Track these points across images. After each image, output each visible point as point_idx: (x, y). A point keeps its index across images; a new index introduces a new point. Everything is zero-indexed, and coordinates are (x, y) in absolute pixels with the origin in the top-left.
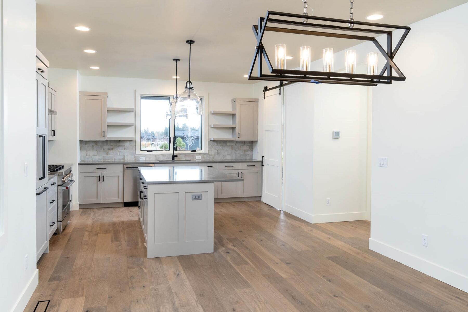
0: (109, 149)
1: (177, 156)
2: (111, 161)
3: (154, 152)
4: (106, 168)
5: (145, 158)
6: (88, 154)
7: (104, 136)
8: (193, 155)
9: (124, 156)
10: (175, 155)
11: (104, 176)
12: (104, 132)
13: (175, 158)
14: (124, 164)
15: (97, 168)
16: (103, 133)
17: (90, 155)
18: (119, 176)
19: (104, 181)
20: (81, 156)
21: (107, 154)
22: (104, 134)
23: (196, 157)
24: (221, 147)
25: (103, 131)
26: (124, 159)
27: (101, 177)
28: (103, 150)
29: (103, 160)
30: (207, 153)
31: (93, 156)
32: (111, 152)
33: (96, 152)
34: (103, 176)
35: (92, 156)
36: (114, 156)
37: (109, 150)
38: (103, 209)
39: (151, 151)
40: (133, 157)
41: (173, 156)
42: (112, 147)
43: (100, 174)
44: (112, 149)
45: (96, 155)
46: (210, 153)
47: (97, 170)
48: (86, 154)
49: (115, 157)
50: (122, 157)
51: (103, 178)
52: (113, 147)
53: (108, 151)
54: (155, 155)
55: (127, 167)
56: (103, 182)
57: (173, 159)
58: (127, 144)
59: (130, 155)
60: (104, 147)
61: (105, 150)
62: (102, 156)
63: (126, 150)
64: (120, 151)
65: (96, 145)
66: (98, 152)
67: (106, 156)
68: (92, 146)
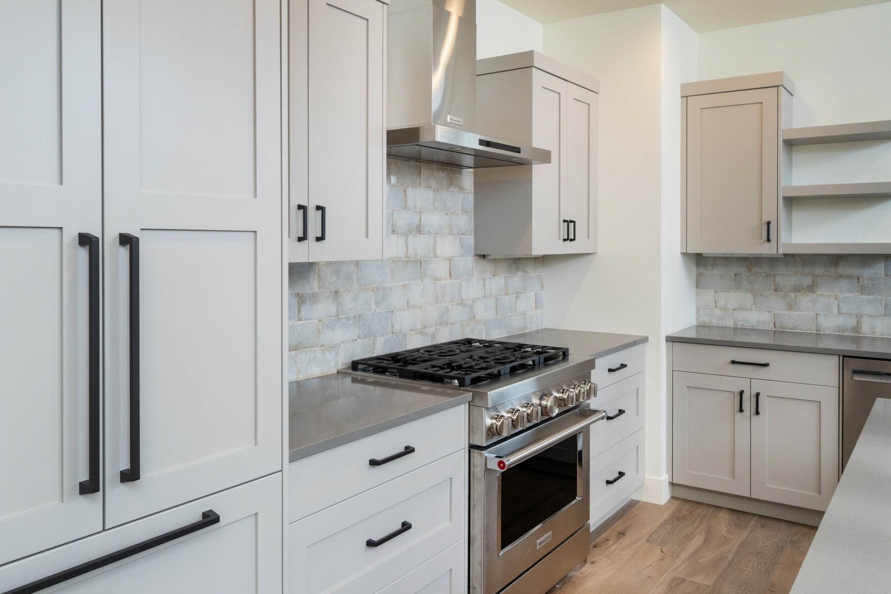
0: (797, 289)
2: (806, 332)
4: (766, 365)
6: (721, 303)
7: (769, 240)
9: (859, 317)
11: (758, 395)
12: (769, 223)
14: (844, 356)
15: (733, 362)
16: (765, 228)
17: (730, 306)
18: (820, 402)
19: (757, 413)
20: (697, 308)
21: (790, 307)
22: (768, 231)
25: (765, 220)
27: (746, 396)
28: (776, 290)
29: (775, 326)
31: (738, 309)
32: (805, 300)
33: (750, 296)
34: (754, 392)
35: (735, 310)
36: (817, 314)
37: (799, 291)
38: (753, 521)
42: (808, 281)
43: (743, 385)
44: (811, 288)
45: (749, 306)
47: (732, 366)
48: (716, 302)
50: (851, 323)
51: (754, 400)
52: (813, 281)
53: (793, 295)
55: (856, 368)
56: (755, 418)
59: (885, 315)
60: (779, 279)
61: (782, 292)
62: (770, 312)
63: (869, 294)
64: (841, 296)
65: (750, 270)
66: (754, 297)
67: (786, 312)
68: (735, 275)
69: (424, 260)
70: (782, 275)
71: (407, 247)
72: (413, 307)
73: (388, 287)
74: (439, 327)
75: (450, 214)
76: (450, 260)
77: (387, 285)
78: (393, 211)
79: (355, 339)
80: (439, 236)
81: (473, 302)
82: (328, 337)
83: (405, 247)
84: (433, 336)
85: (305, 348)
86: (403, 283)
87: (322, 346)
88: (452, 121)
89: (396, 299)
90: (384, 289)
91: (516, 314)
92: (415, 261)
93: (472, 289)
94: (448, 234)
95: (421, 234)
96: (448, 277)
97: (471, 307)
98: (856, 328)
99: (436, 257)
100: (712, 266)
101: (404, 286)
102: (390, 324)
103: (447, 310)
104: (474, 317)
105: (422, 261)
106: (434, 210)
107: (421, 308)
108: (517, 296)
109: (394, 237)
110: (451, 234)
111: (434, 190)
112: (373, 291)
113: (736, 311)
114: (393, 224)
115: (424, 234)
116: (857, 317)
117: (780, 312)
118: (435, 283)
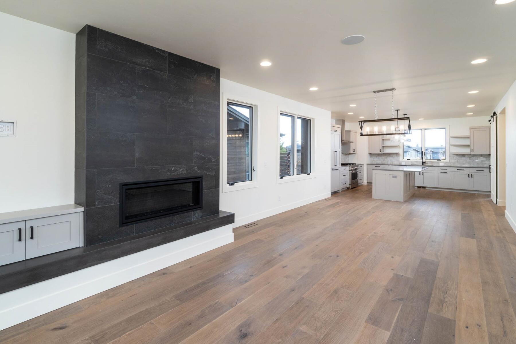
0: (385, 158)
2: (386, 163)
3: (411, 160)
5: (405, 163)
7: (381, 152)
8: (438, 163)
12: (380, 149)
13: (424, 163)
17: (374, 160)
20: (369, 160)
23: (440, 163)
24: (460, 158)
26: (392, 163)
30: (449, 161)
33: (378, 159)
35: (376, 161)
39: (410, 160)
40: (399, 162)
41: (422, 162)
46: (451, 162)
48: (372, 159)
49: (388, 162)
50: (392, 162)
54: (412, 162)
58: (395, 155)
59: (396, 161)
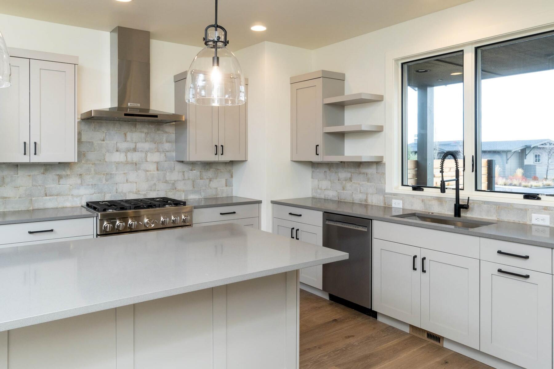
1: (466, 207)
4: (300, 215)
5: (403, 204)
6: (320, 186)
7: (317, 154)
8: (523, 210)
10: (461, 203)
11: (298, 230)
12: (317, 146)
15: (290, 214)
18: (317, 234)
21: (343, 189)
22: (316, 150)
23: (533, 215)
25: (317, 144)
27: (294, 230)
28: (338, 180)
29: (338, 198)
32: (348, 185)
34: (297, 228)
36: (352, 193)
37: (346, 180)
40: (381, 198)
41: (455, 205)
42: (349, 175)
44: (351, 179)
47: (290, 216)
49: (353, 196)
50: (364, 197)
52: (351, 176)
53: (344, 182)
57: (457, 213)
58: (372, 171)
59: (376, 194)
60: (340, 174)
61: (340, 181)
62: (337, 191)
63: (370, 183)
64: (361, 183)
65: (330, 170)
66: (331, 183)
67: (342, 191)
68: (325, 172)
69: (138, 163)
70: (341, 172)
71: (126, 158)
72: (130, 182)
73: (114, 174)
74: (148, 192)
75: (157, 143)
76: (157, 163)
77: (113, 172)
78: (116, 142)
79: (93, 193)
80: (149, 153)
81: (175, 182)
82: (75, 192)
83: (125, 157)
84: (145, 195)
85: (62, 195)
86: (124, 172)
87: (72, 195)
88: (131, 105)
89: (119, 178)
90: (111, 174)
91: (209, 188)
92: (132, 163)
93: (175, 176)
94: (156, 152)
95: (136, 152)
96: (156, 170)
97: (173, 184)
98: (366, 200)
99: (146, 161)
100: (317, 168)
101: (125, 173)
102: (115, 189)
103: (155, 184)
104: (176, 188)
105: (137, 163)
106: (146, 142)
107: (136, 183)
108: (210, 180)
109: (118, 153)
110: (158, 152)
111: (146, 133)
112: (104, 175)
113: (325, 190)
114: (117, 148)
115: (138, 152)
116: (366, 194)
117: (340, 191)
118: (146, 173)
